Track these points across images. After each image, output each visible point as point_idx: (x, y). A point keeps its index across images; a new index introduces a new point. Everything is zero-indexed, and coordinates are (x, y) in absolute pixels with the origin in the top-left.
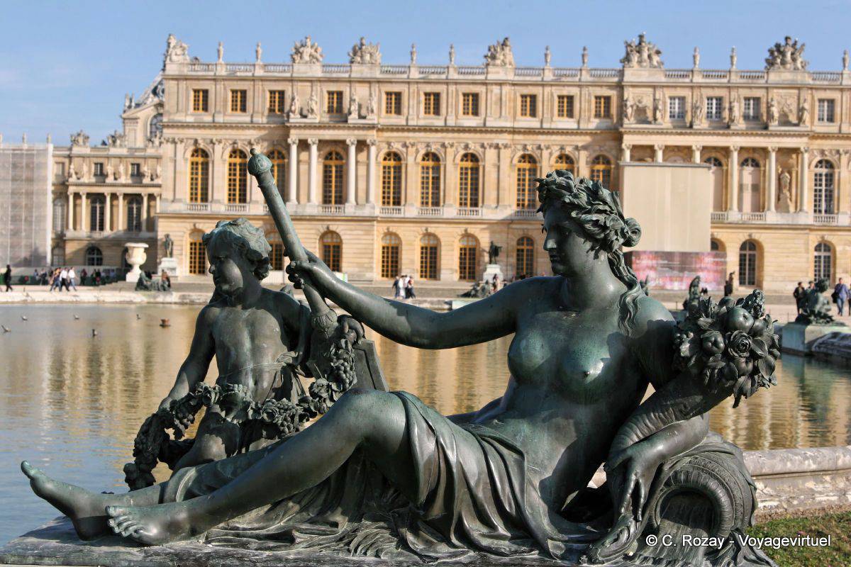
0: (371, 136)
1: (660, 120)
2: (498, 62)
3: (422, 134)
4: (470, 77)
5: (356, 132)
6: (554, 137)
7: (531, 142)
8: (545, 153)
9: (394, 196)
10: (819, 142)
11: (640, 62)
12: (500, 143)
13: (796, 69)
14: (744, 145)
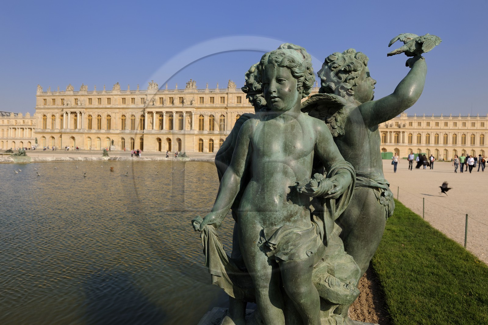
0: (82, 110)
1: (155, 104)
2: (115, 89)
3: (96, 110)
4: (109, 94)
5: (79, 109)
6: (130, 110)
7: (123, 112)
8: (128, 114)
9: (90, 127)
10: (199, 109)
11: (152, 88)
12: (116, 111)
13: (193, 89)
14: (177, 111)
